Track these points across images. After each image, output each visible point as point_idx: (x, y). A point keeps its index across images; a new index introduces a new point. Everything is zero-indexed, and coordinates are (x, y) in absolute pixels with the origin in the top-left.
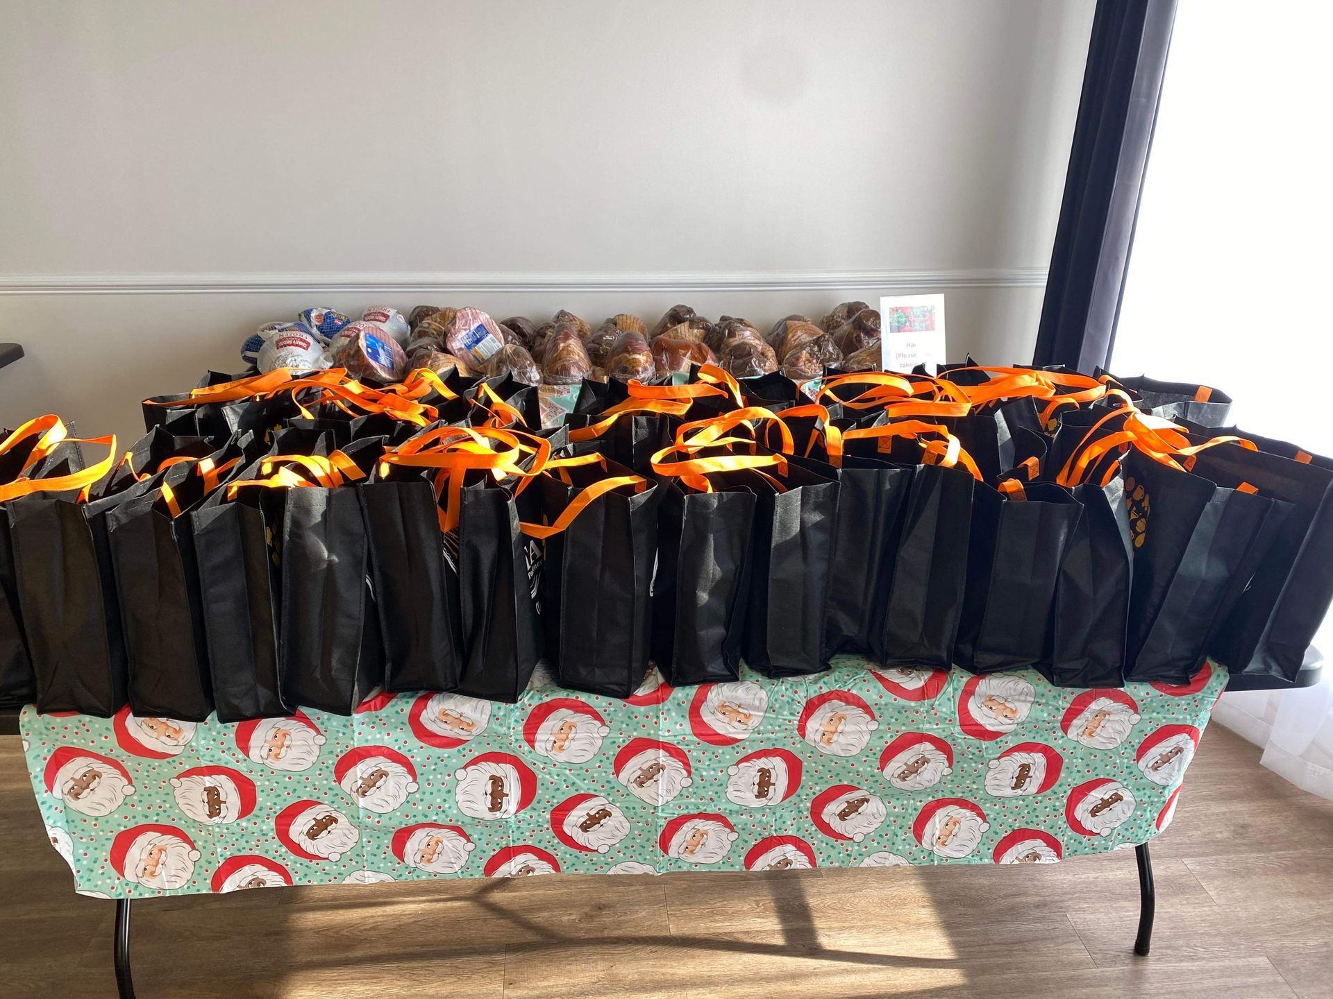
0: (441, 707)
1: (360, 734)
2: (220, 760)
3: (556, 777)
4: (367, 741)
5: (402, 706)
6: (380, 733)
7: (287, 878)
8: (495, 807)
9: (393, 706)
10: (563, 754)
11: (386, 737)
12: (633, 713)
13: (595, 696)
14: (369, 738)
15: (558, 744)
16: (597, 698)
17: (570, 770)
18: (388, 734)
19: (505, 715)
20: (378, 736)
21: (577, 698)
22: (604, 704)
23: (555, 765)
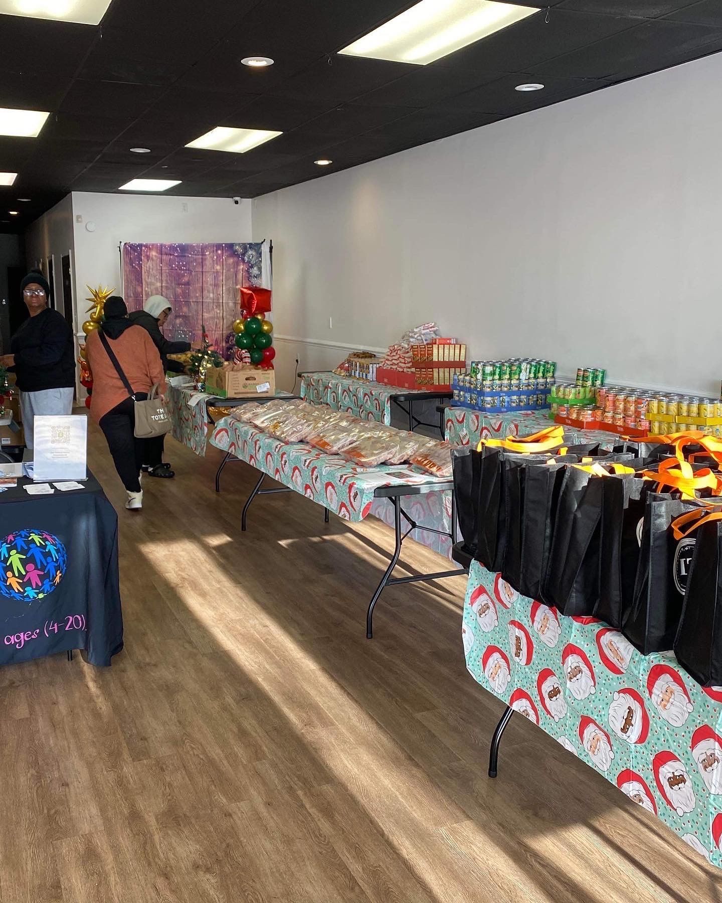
0: (611, 638)
1: (575, 636)
2: (522, 620)
3: (659, 729)
4: (577, 642)
5: (596, 627)
6: (584, 641)
7: (538, 721)
8: (624, 730)
9: (592, 626)
10: (665, 712)
11: (586, 646)
12: (706, 701)
13: (688, 675)
14: (578, 641)
15: (664, 703)
16: (689, 677)
17: (668, 729)
18: (587, 645)
19: (638, 661)
20: (582, 643)
21: (678, 671)
22: (691, 684)
23: (660, 718)
